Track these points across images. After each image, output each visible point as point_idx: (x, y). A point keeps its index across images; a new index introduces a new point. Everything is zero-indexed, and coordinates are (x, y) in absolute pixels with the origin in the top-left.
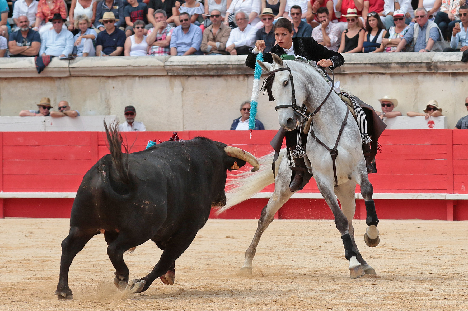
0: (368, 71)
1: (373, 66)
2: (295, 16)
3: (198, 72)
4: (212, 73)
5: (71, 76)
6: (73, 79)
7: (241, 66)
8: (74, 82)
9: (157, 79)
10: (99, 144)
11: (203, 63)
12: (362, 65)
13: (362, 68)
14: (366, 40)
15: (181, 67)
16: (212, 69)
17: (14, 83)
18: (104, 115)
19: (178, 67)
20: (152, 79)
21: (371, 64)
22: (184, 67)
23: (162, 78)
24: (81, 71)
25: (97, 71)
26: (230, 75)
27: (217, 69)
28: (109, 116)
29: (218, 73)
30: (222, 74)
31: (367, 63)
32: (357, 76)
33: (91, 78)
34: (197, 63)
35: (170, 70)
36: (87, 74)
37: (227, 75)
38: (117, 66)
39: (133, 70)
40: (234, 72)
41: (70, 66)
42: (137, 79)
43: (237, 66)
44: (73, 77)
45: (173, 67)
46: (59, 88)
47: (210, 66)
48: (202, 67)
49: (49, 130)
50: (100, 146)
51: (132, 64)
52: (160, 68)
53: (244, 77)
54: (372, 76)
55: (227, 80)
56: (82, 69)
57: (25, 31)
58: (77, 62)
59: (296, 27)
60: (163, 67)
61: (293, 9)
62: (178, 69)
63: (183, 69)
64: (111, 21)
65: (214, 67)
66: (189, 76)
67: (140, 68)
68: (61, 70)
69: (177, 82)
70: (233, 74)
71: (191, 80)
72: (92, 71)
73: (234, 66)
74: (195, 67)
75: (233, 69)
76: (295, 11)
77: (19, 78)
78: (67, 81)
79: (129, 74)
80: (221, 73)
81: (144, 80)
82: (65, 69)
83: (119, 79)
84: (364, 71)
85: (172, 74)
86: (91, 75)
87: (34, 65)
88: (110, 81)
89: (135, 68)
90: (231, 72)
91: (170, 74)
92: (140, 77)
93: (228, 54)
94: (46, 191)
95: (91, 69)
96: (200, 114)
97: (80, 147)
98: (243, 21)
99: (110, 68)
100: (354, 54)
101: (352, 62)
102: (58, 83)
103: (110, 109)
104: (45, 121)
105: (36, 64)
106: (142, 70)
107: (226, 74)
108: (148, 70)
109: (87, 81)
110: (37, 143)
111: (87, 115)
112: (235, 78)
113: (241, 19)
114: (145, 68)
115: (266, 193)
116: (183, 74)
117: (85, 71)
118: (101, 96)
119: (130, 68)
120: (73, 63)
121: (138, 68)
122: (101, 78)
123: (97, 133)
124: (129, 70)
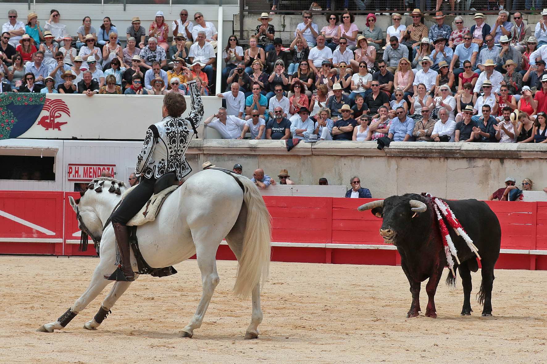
0: (539, 157)
1: (543, 153)
2: (485, 112)
3: (409, 154)
4: (420, 155)
5: (313, 155)
6: (314, 157)
7: (442, 151)
8: (315, 159)
9: (378, 159)
10: (333, 207)
11: (414, 148)
12: (535, 152)
13: (534, 154)
14: (536, 134)
15: (397, 150)
16: (421, 152)
17: (269, 158)
18: (337, 185)
19: (395, 150)
20: (375, 159)
21: (541, 151)
22: (399, 150)
23: (382, 158)
24: (321, 151)
25: (332, 151)
26: (434, 157)
27: (423, 152)
28: (341, 186)
29: (424, 155)
31: (538, 151)
32: (530, 160)
33: (328, 156)
34: (409, 148)
35: (388, 152)
36: (325, 153)
37: (431, 157)
38: (348, 148)
39: (360, 152)
40: (437, 154)
41: (313, 147)
42: (363, 158)
43: (439, 150)
44: (315, 155)
45: (391, 150)
46: (304, 164)
47: (418, 150)
48: (413, 150)
49: (295, 195)
50: (333, 209)
51: (359, 147)
53: (444, 159)
54: (542, 161)
55: (431, 161)
56: (322, 149)
57: (279, 118)
58: (317, 144)
59: (486, 121)
60: (383, 150)
61: (484, 107)
62: (394, 151)
63: (398, 152)
64: (347, 111)
65: (422, 151)
66: (403, 157)
67: (366, 150)
68: (305, 149)
69: (393, 162)
71: (404, 160)
72: (329, 151)
73: (437, 150)
74: (407, 151)
75: (436, 152)
76: (485, 109)
77: (273, 155)
78: (310, 158)
79: (357, 155)
80: (427, 155)
81: (368, 159)
82: (308, 149)
83: (349, 158)
84: (536, 157)
85: (390, 155)
86: (328, 154)
87: (285, 146)
88: (342, 159)
89: (362, 150)
90: (435, 155)
91: (388, 155)
92: (365, 157)
93: (433, 140)
94: (292, 241)
95: (329, 150)
96: (410, 187)
97: (318, 208)
98: (444, 115)
99: (342, 149)
100: (528, 144)
101: (526, 150)
102: (302, 160)
103: (342, 181)
104: (292, 188)
105: (287, 145)
106: (367, 152)
108: (372, 152)
109: (325, 159)
110: (286, 205)
112: (437, 159)
113: (443, 114)
114: (369, 150)
116: (398, 156)
117: (323, 151)
118: (335, 170)
119: (358, 149)
120: (314, 145)
121: (364, 150)
122: (335, 157)
123: (332, 199)
124: (357, 151)
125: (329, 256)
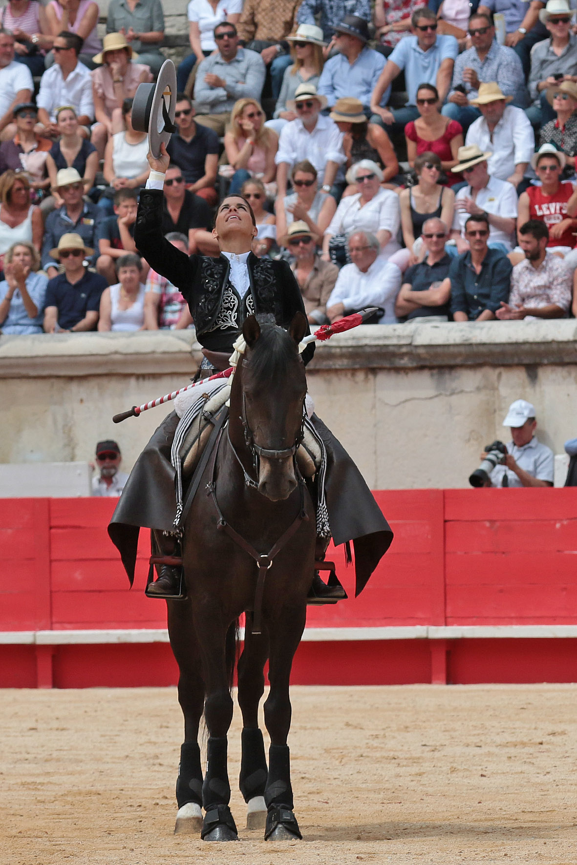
2: (478, 236)
7: (360, 350)
9: (175, 381)
10: (54, 523)
18: (61, 461)
25: (44, 365)
28: (72, 464)
30: (317, 367)
33: (31, 381)
36: (24, 372)
37: (329, 371)
38: (87, 353)
39: (124, 363)
40: (345, 362)
42: (133, 381)
43: (350, 350)
50: (53, 531)
51: (121, 350)
52: (182, 356)
53: (366, 375)
55: (329, 382)
56: (12, 361)
59: (477, 263)
60: (188, 355)
61: (472, 223)
64: (75, 252)
67: (139, 358)
70: (343, 367)
72: (34, 366)
73: (344, 350)
75: (342, 356)
76: (475, 226)
79: (114, 372)
80: (316, 365)
83: (94, 383)
86: (32, 373)
88: (74, 387)
89: (129, 357)
90: (338, 364)
92: (139, 377)
95: (33, 362)
97: (10, 531)
98: (360, 252)
99: (72, 359)
103: (73, 449)
106: (144, 363)
107: (327, 368)
108: (157, 362)
109: (23, 389)
111: (25, 462)
112: (346, 375)
114: (150, 356)
115: (418, 627)
117: (18, 366)
118: (55, 422)
119: (118, 357)
121: (134, 357)
122: (53, 380)
123: (48, 503)
124: (114, 363)
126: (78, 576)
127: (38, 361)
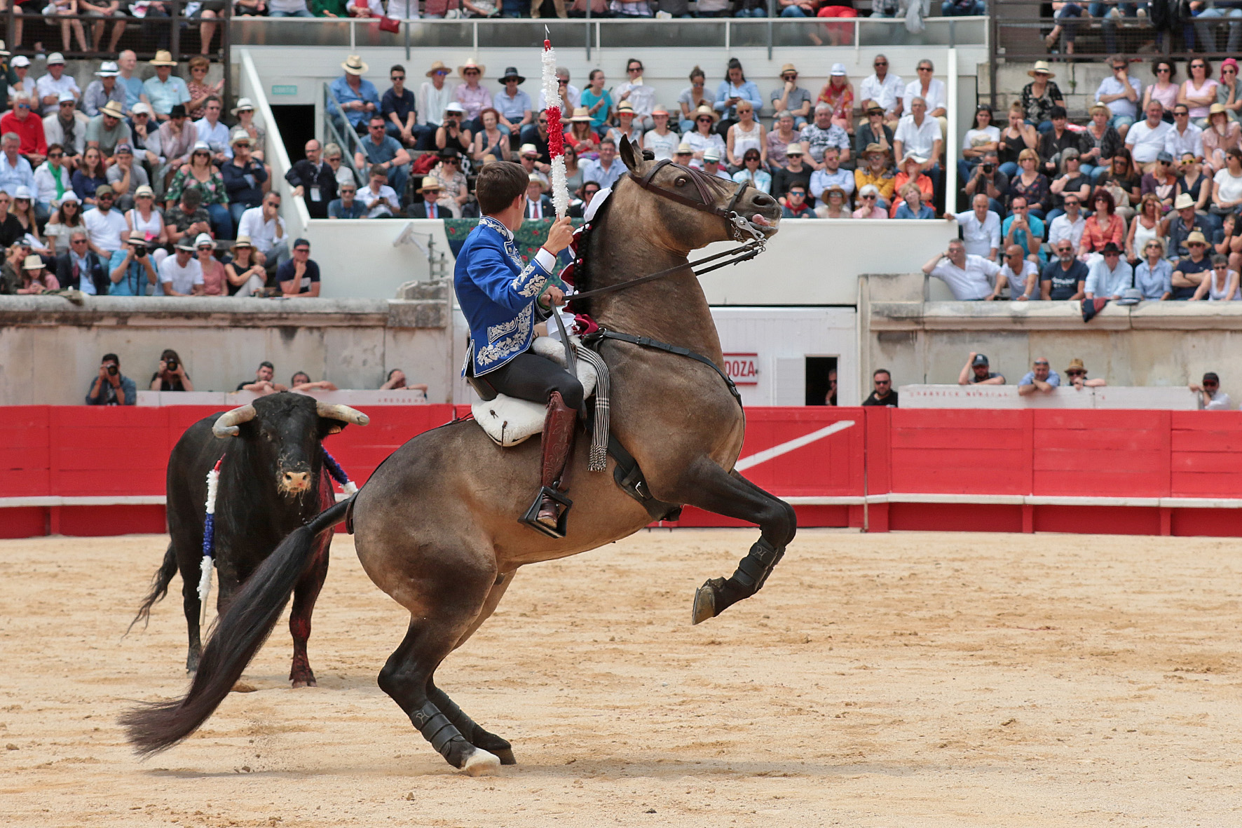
5: (1132, 329)
6: (1135, 333)
8: (1137, 338)
10: (1174, 427)
17: (1050, 337)
18: (1177, 385)
24: (1147, 322)
25: (1169, 322)
33: (1161, 331)
36: (1156, 326)
39: (1223, 322)
41: (1132, 314)
42: (1228, 334)
44: (1136, 329)
46: (1115, 346)
49: (1099, 407)
50: (1173, 431)
51: (1221, 314)
56: (1149, 319)
57: (1066, 262)
58: (1142, 308)
64: (1198, 244)
67: (1233, 319)
68: (1118, 320)
72: (1163, 322)
77: (1057, 331)
78: (1127, 336)
79: (1216, 327)
82: (1124, 319)
83: (1202, 334)
86: (1161, 327)
87: (1079, 312)
88: (1189, 337)
89: (1226, 318)
92: (1232, 331)
94: (1095, 494)
95: (1162, 319)
97: (1144, 431)
99: (1189, 318)
102: (1113, 339)
105: (1083, 310)
106: (1236, 322)
109: (1155, 337)
110: (1082, 426)
111: (1155, 385)
117: (1152, 322)
118: (1176, 359)
119: (1218, 317)
120: (1135, 309)
121: (1229, 318)
122: (1175, 332)
123: (1171, 413)
124: (1216, 322)
125: (1166, 522)
126: (1189, 462)
127: (1166, 319)
